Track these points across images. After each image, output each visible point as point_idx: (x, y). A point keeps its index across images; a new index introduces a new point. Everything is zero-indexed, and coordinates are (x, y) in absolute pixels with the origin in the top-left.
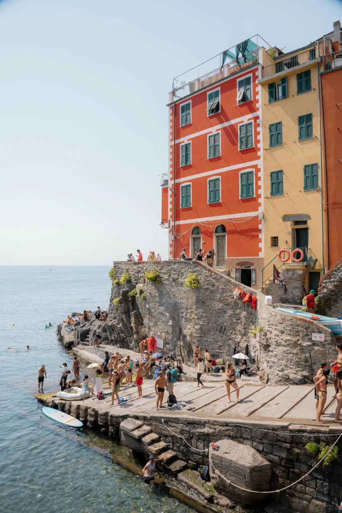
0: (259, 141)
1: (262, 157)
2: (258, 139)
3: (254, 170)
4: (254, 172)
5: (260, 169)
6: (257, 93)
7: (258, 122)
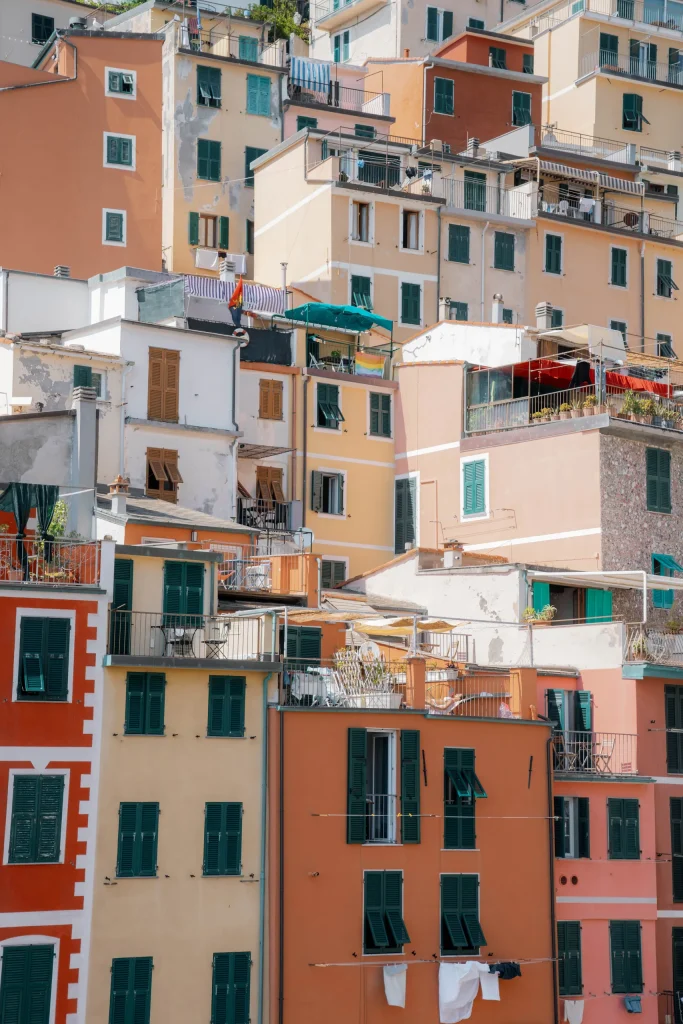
0: (82, 848)
1: (88, 903)
2: (80, 839)
3: (55, 941)
4: (57, 950)
5: (78, 942)
6: (90, 686)
7: (85, 781)
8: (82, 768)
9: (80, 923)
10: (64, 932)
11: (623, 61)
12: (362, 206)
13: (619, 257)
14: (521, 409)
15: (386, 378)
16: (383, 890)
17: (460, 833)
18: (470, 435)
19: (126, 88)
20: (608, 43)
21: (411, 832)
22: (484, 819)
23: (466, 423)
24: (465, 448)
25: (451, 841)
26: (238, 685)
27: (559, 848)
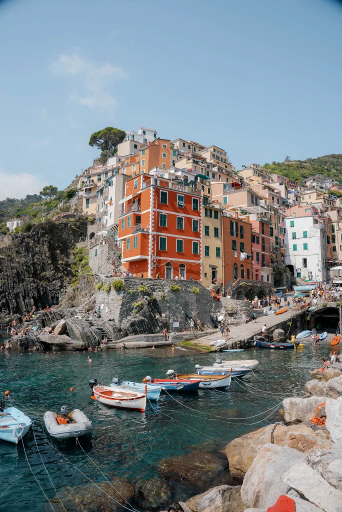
0: (201, 231)
1: (202, 238)
2: (200, 229)
4: (199, 243)
5: (201, 243)
6: (201, 209)
7: (201, 222)
8: (201, 220)
9: (201, 240)
10: (199, 241)
11: (215, 157)
12: (195, 167)
13: (227, 179)
14: (233, 190)
15: (209, 186)
16: (234, 242)
17: (242, 237)
18: (224, 193)
19: (165, 147)
20: (214, 155)
21: (237, 235)
22: (244, 235)
23: (224, 190)
24: (223, 195)
25: (241, 238)
26: (217, 212)
27: (252, 241)
